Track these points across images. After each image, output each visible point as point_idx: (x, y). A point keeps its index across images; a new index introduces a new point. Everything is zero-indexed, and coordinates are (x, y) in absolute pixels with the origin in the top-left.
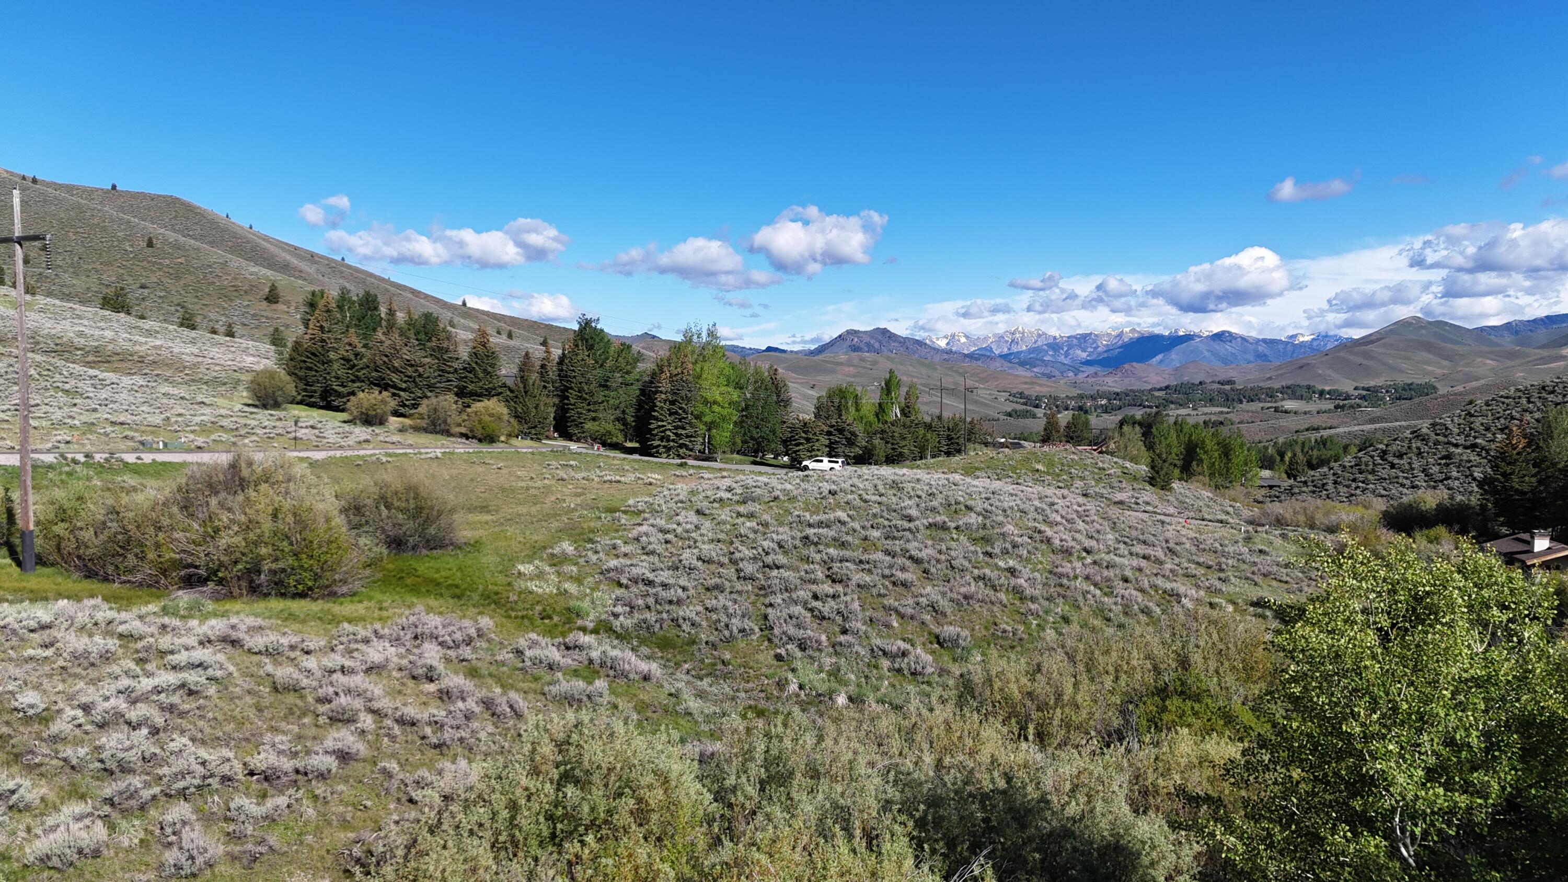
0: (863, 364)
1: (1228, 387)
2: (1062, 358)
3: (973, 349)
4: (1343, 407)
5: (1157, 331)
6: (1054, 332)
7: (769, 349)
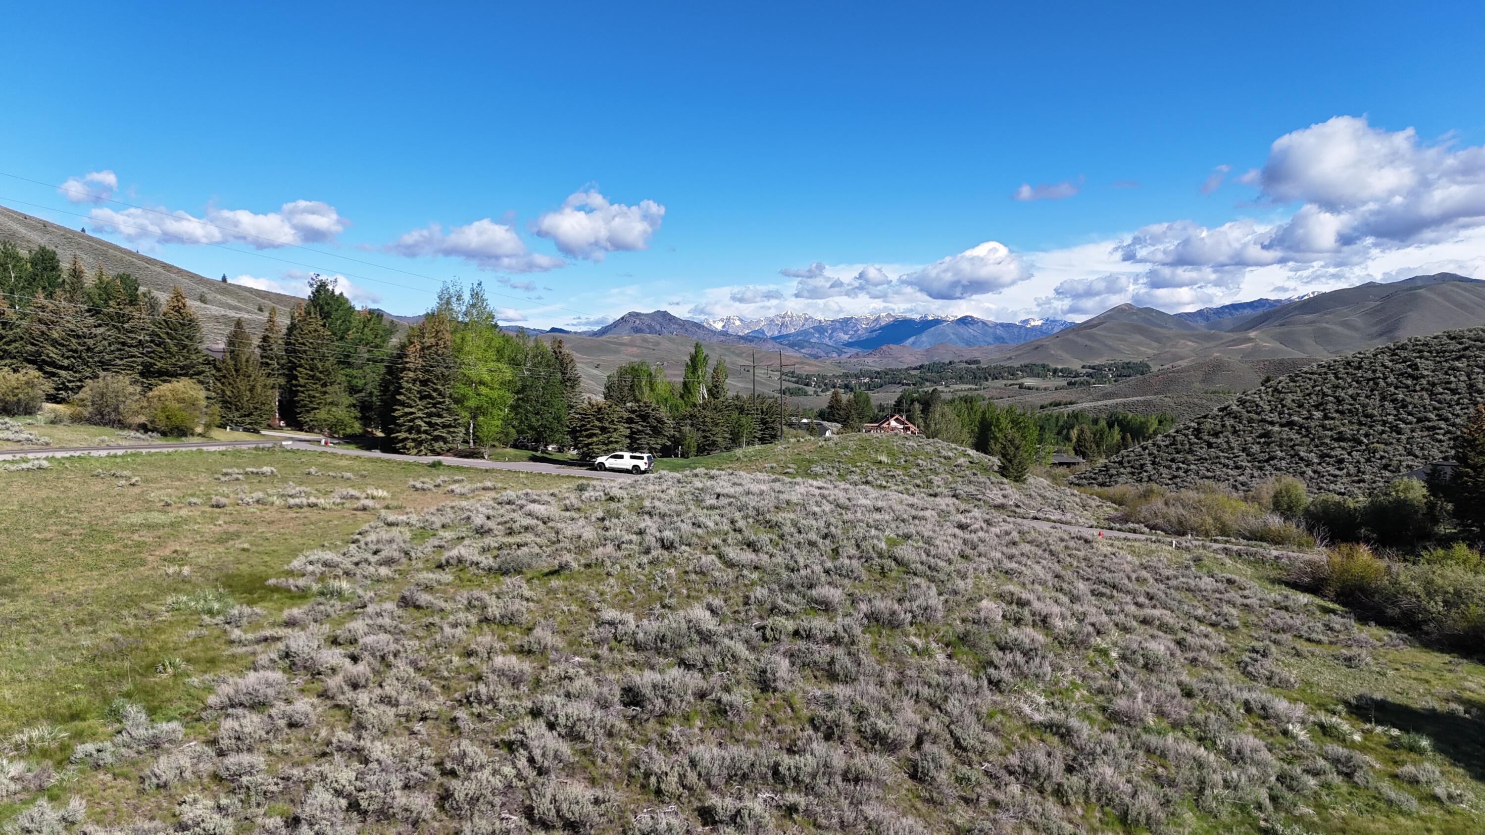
0: (645, 345)
1: (974, 366)
2: (826, 340)
3: (747, 331)
4: (1075, 383)
5: (909, 316)
6: (820, 317)
7: (553, 330)
